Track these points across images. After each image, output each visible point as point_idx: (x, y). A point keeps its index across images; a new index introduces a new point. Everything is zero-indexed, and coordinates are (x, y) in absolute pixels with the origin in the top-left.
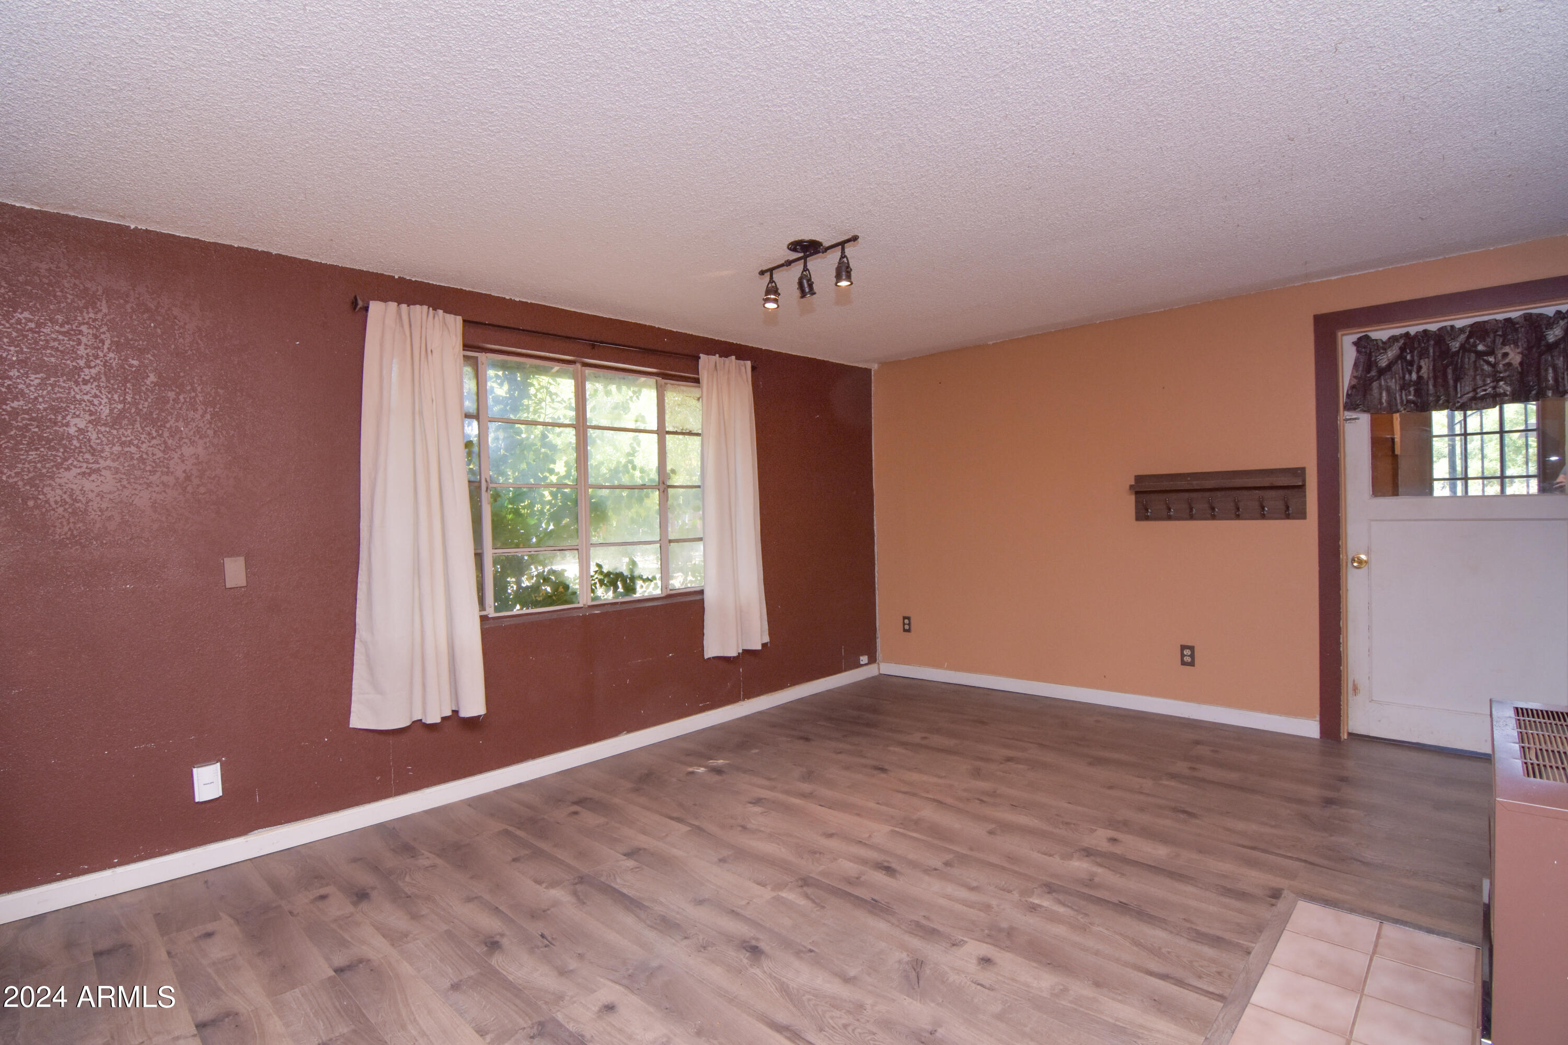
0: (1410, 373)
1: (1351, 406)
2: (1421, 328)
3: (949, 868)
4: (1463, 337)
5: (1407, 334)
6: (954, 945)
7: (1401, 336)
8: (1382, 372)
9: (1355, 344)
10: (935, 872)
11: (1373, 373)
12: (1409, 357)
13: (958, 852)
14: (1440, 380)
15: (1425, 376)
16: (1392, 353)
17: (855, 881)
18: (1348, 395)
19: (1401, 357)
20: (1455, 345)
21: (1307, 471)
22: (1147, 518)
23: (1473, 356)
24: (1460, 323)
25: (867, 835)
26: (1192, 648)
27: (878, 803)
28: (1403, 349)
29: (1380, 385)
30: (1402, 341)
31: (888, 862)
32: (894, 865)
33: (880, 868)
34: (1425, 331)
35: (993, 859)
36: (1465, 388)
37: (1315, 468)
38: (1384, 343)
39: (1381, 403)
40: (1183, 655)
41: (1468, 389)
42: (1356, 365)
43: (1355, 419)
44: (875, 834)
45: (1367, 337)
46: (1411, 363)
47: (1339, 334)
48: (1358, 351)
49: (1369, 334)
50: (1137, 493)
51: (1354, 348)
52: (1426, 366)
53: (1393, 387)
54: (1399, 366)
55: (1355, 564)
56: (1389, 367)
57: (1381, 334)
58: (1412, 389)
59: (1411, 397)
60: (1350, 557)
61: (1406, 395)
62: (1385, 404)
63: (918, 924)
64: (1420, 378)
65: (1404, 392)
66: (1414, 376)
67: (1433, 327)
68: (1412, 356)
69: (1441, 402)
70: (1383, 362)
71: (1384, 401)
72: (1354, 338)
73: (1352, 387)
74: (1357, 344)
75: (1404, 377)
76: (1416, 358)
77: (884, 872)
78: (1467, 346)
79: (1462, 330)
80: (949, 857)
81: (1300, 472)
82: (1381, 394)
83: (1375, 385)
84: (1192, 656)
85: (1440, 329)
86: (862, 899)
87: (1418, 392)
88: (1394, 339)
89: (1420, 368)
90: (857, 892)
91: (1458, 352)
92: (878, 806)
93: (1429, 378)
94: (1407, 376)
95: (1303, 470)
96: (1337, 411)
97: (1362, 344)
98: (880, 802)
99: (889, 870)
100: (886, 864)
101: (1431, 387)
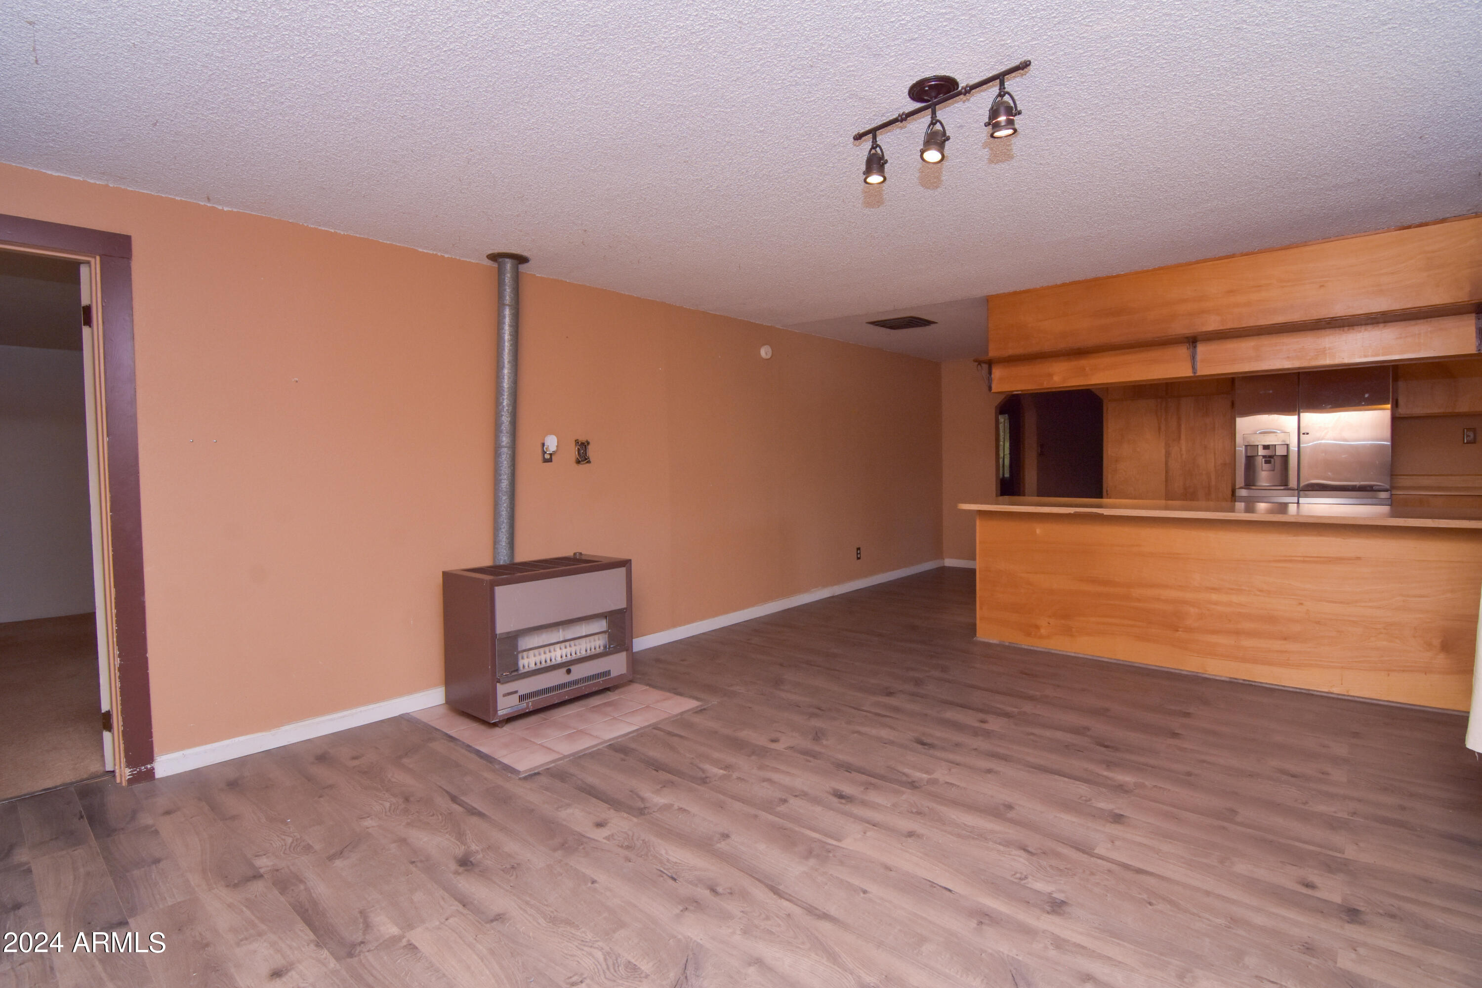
3: (784, 797)
6: (792, 747)
10: (797, 794)
13: (771, 814)
17: (868, 786)
25: (868, 834)
27: (865, 892)
31: (841, 803)
32: (835, 800)
33: (848, 797)
35: (738, 805)
44: (860, 836)
63: (814, 757)
77: (844, 793)
80: (782, 809)
86: (859, 772)
90: (864, 778)
92: (865, 887)
98: (862, 895)
99: (840, 796)
100: (843, 801)
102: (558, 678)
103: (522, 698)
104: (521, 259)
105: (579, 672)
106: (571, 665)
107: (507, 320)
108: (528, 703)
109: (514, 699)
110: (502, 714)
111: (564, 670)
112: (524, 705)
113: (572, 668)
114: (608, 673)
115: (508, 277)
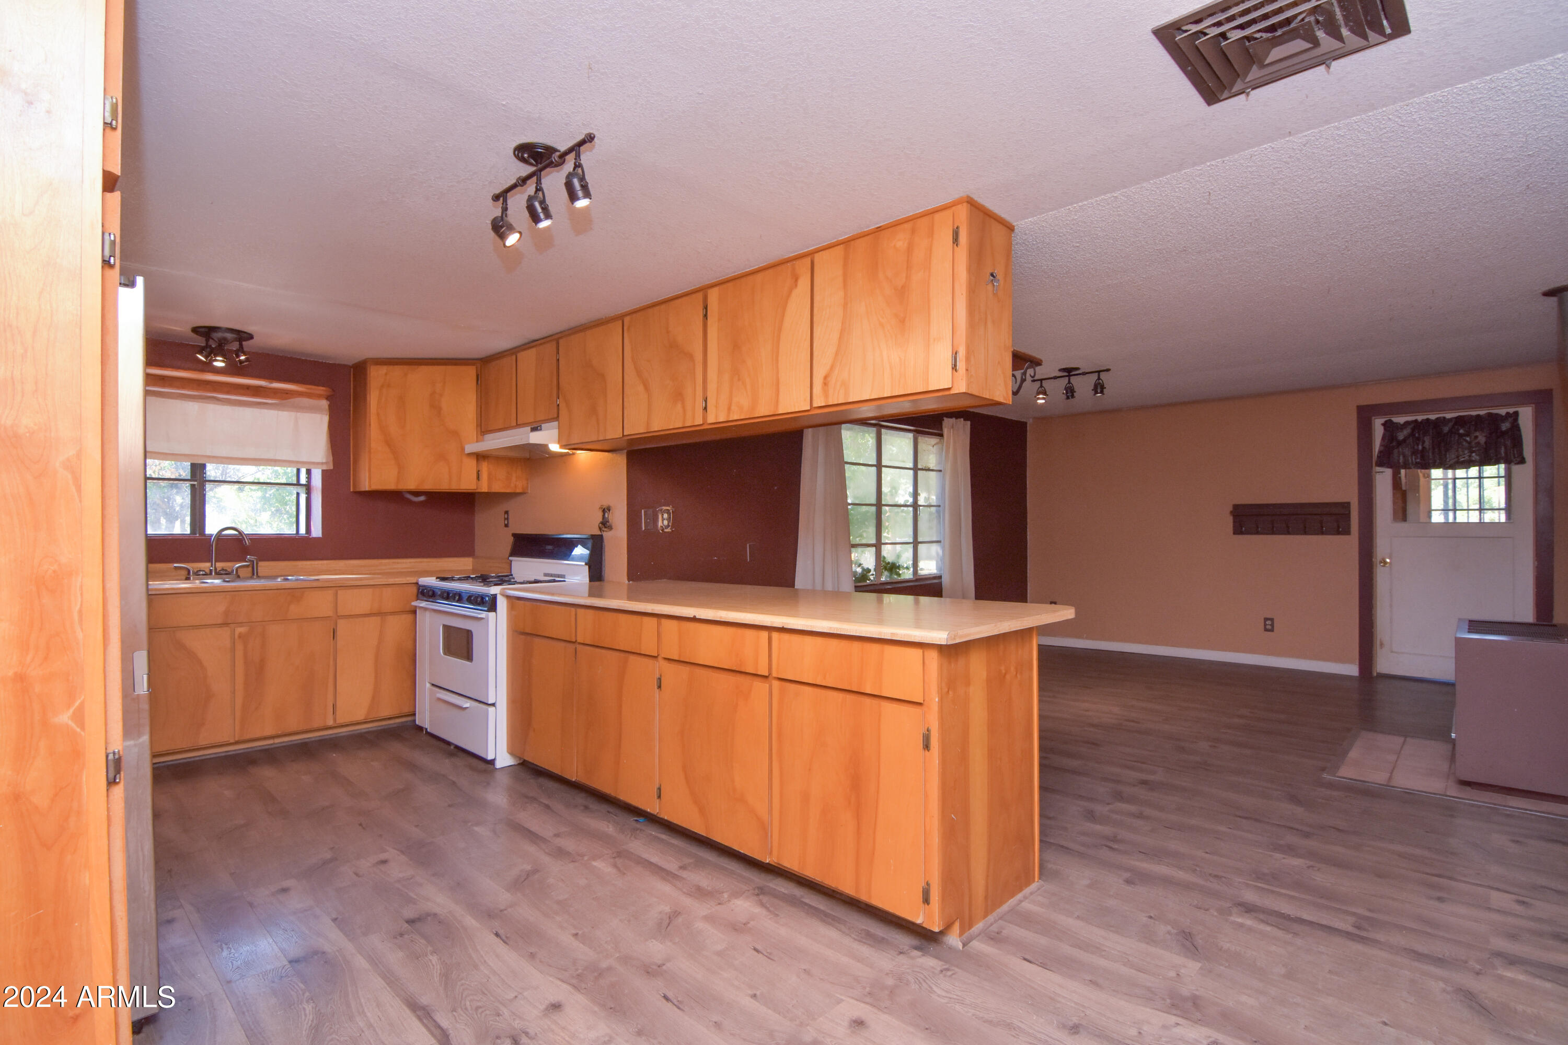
0: (1418, 445)
1: (1380, 464)
2: (1425, 417)
4: (1451, 424)
5: (1416, 421)
7: (1413, 422)
8: (1400, 443)
9: (1383, 425)
11: (1394, 444)
12: (1417, 435)
14: (1436, 450)
15: (1427, 447)
16: (1406, 432)
18: (1378, 456)
19: (1412, 434)
20: (1446, 429)
21: (1352, 505)
22: (1241, 533)
23: (1457, 436)
24: (1449, 416)
26: (1272, 620)
28: (1413, 430)
29: (1399, 452)
30: (1412, 426)
34: (1428, 419)
36: (1451, 456)
37: (1357, 503)
38: (1402, 425)
39: (1399, 463)
40: (1265, 625)
41: (1453, 456)
42: (1383, 439)
43: (1382, 472)
45: (1390, 421)
46: (1418, 439)
47: (1373, 418)
48: (1385, 429)
49: (1393, 419)
50: (1234, 516)
51: (1382, 428)
52: (1428, 442)
53: (1407, 453)
54: (1411, 440)
55: (1382, 564)
56: (1404, 440)
57: (1400, 420)
58: (1419, 455)
59: (1418, 460)
60: (1378, 560)
61: (1415, 459)
62: (1402, 464)
64: (1424, 448)
65: (1414, 457)
66: (1420, 447)
67: (1433, 417)
68: (1419, 434)
69: (1437, 464)
70: (1401, 436)
71: (1401, 461)
72: (1382, 421)
73: (1380, 452)
74: (1384, 425)
75: (1414, 447)
76: (1421, 436)
78: (1453, 430)
79: (1451, 420)
81: (1346, 506)
82: (1399, 457)
83: (1396, 451)
84: (1272, 625)
85: (1437, 419)
87: (1422, 457)
88: (1407, 423)
89: (1424, 442)
91: (1447, 433)
93: (1429, 449)
94: (1416, 447)
95: (1349, 503)
96: (1372, 466)
97: (1388, 425)
101: (1430, 454)
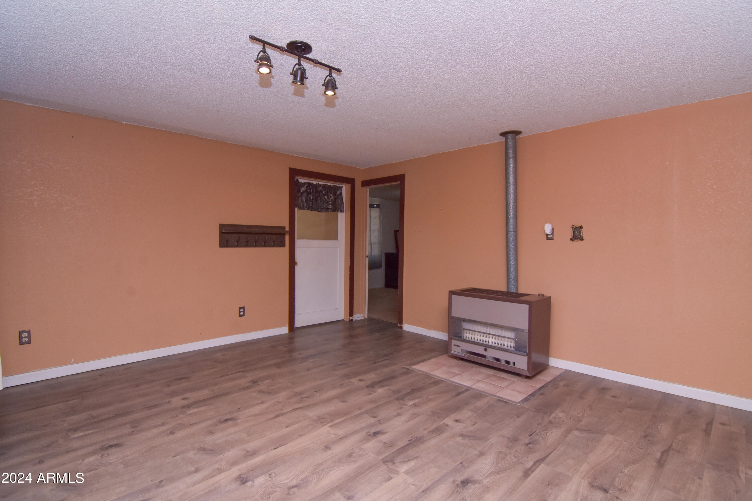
4: (321, 188)
7: (307, 183)
11: (300, 194)
12: (308, 191)
16: (304, 188)
20: (319, 190)
21: (286, 229)
23: (322, 195)
24: (321, 183)
28: (307, 187)
34: (313, 183)
37: (288, 227)
38: (302, 184)
41: (321, 205)
46: (310, 193)
47: (296, 177)
50: (220, 233)
53: (303, 200)
56: (303, 193)
58: (311, 202)
59: (311, 205)
62: (302, 206)
65: (306, 203)
66: (312, 198)
69: (316, 208)
70: (302, 190)
75: (307, 197)
82: (301, 202)
83: (300, 198)
85: (316, 184)
91: (319, 193)
96: (294, 207)
101: (314, 203)
102: (480, 350)
103: (462, 351)
104: (517, 133)
105: (491, 353)
106: (489, 348)
107: (512, 165)
108: (465, 355)
109: (459, 350)
110: (453, 353)
111: (484, 348)
112: (463, 354)
113: (488, 349)
114: (513, 364)
115: (510, 143)
